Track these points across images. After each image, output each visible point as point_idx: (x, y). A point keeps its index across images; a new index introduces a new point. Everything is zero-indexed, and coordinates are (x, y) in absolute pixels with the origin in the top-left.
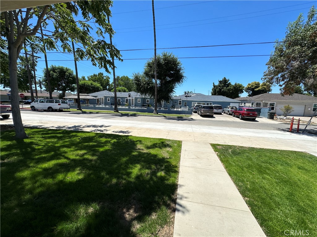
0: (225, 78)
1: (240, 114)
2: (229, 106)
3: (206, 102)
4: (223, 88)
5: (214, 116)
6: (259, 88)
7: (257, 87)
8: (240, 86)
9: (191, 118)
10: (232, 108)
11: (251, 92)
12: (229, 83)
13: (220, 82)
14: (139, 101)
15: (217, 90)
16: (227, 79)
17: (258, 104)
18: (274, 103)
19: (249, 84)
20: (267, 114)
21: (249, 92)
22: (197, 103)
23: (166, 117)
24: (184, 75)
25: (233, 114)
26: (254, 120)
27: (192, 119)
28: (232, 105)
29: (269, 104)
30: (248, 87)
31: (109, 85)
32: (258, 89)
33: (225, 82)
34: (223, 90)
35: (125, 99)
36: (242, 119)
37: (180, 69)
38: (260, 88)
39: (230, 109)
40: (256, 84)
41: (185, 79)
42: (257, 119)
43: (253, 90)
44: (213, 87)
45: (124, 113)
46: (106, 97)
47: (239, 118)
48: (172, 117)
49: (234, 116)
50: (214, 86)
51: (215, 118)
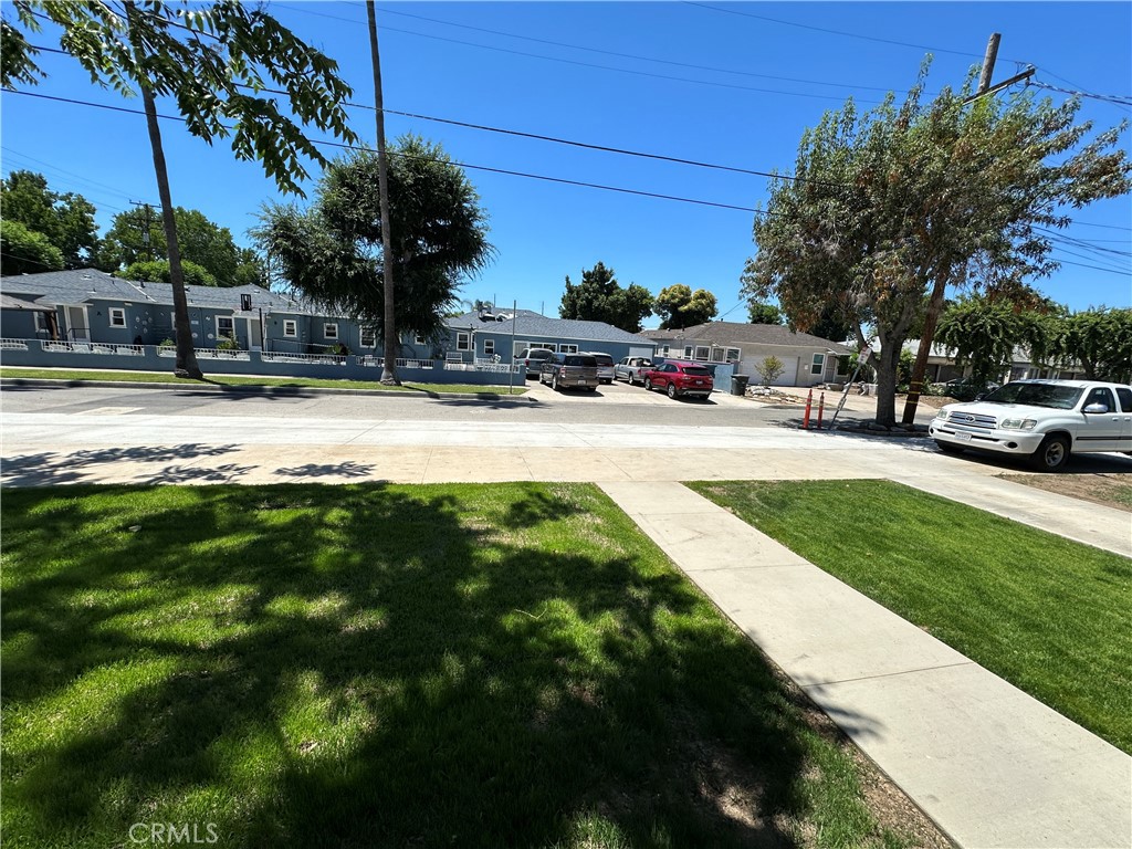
0: (601, 264)
1: (671, 383)
2: (630, 358)
3: (559, 341)
4: (596, 298)
5: (599, 388)
6: (690, 304)
7: (685, 301)
8: (644, 295)
9: (531, 399)
10: (640, 364)
11: (670, 315)
12: (614, 282)
13: (587, 276)
14: (290, 331)
15: (579, 302)
16: (607, 268)
17: (703, 353)
18: (737, 352)
19: (665, 292)
20: (729, 382)
21: (664, 315)
22: (529, 343)
23: (436, 396)
24: (487, 238)
25: (648, 381)
26: (704, 400)
27: (534, 404)
28: (634, 354)
29: (726, 353)
30: (663, 301)
31: (89, 242)
32: (686, 307)
33: (600, 278)
34: (596, 303)
35: (217, 317)
36: (676, 397)
37: (473, 214)
38: (692, 305)
39: (634, 367)
40: (682, 293)
41: (491, 254)
42: (712, 397)
43: (674, 308)
44: (566, 291)
45: (236, 384)
46: (98, 307)
47: (666, 393)
48: (463, 397)
49: (650, 389)
50: (570, 290)
51: (600, 395)
